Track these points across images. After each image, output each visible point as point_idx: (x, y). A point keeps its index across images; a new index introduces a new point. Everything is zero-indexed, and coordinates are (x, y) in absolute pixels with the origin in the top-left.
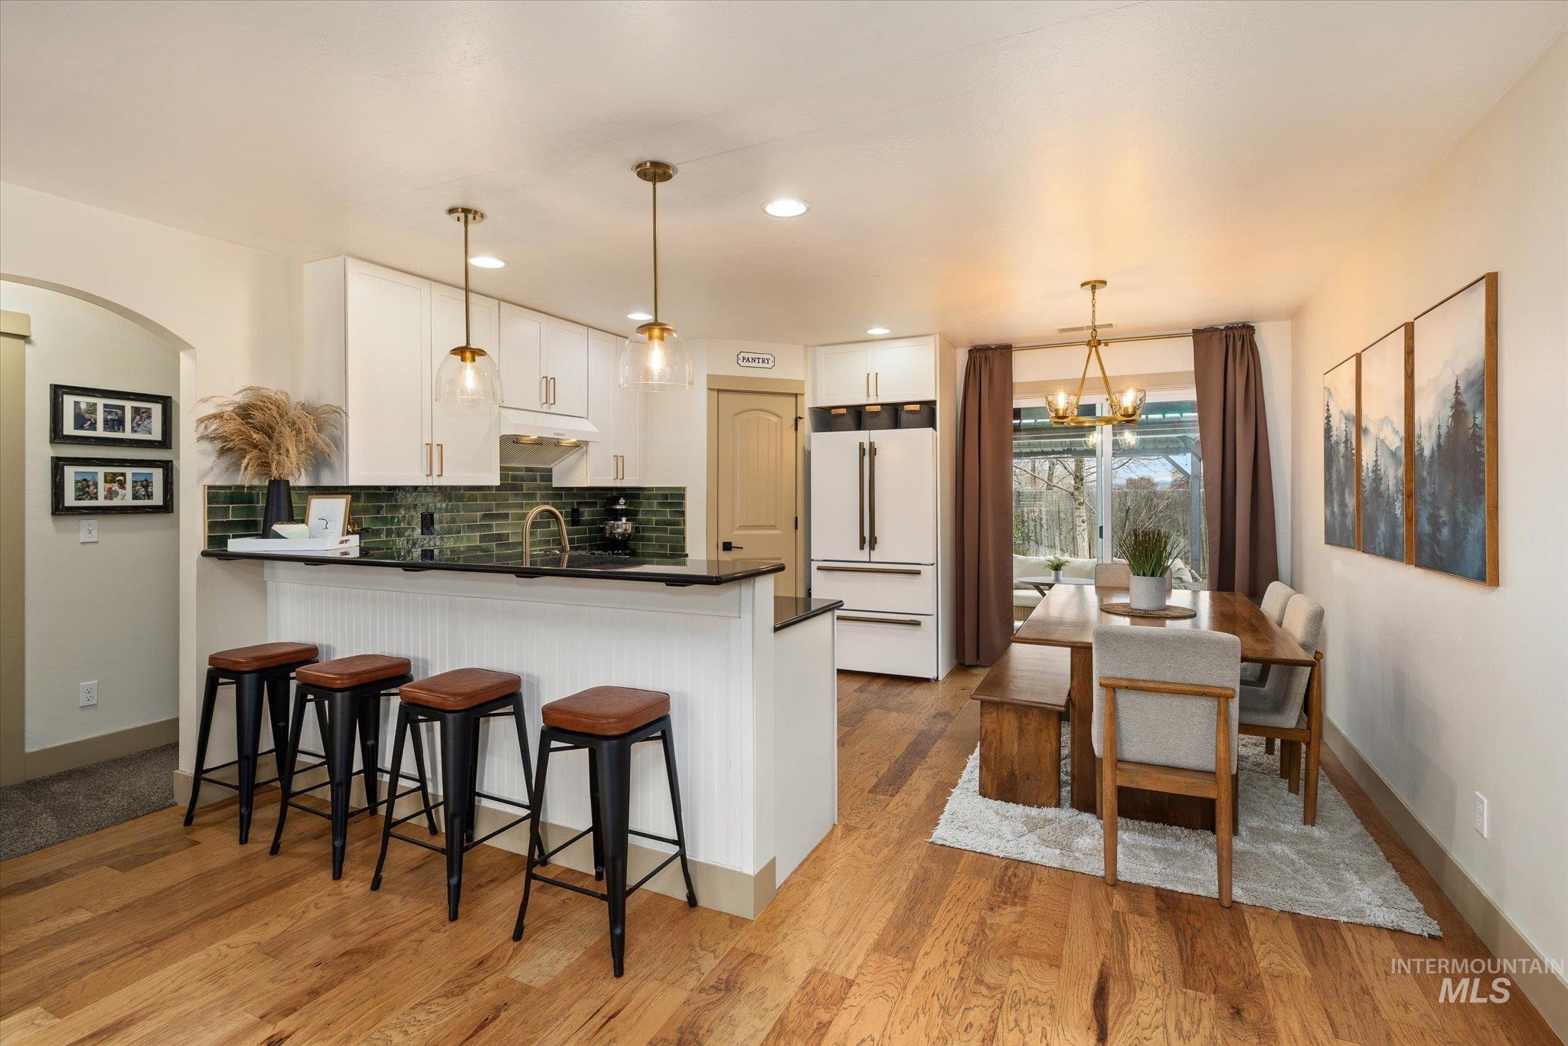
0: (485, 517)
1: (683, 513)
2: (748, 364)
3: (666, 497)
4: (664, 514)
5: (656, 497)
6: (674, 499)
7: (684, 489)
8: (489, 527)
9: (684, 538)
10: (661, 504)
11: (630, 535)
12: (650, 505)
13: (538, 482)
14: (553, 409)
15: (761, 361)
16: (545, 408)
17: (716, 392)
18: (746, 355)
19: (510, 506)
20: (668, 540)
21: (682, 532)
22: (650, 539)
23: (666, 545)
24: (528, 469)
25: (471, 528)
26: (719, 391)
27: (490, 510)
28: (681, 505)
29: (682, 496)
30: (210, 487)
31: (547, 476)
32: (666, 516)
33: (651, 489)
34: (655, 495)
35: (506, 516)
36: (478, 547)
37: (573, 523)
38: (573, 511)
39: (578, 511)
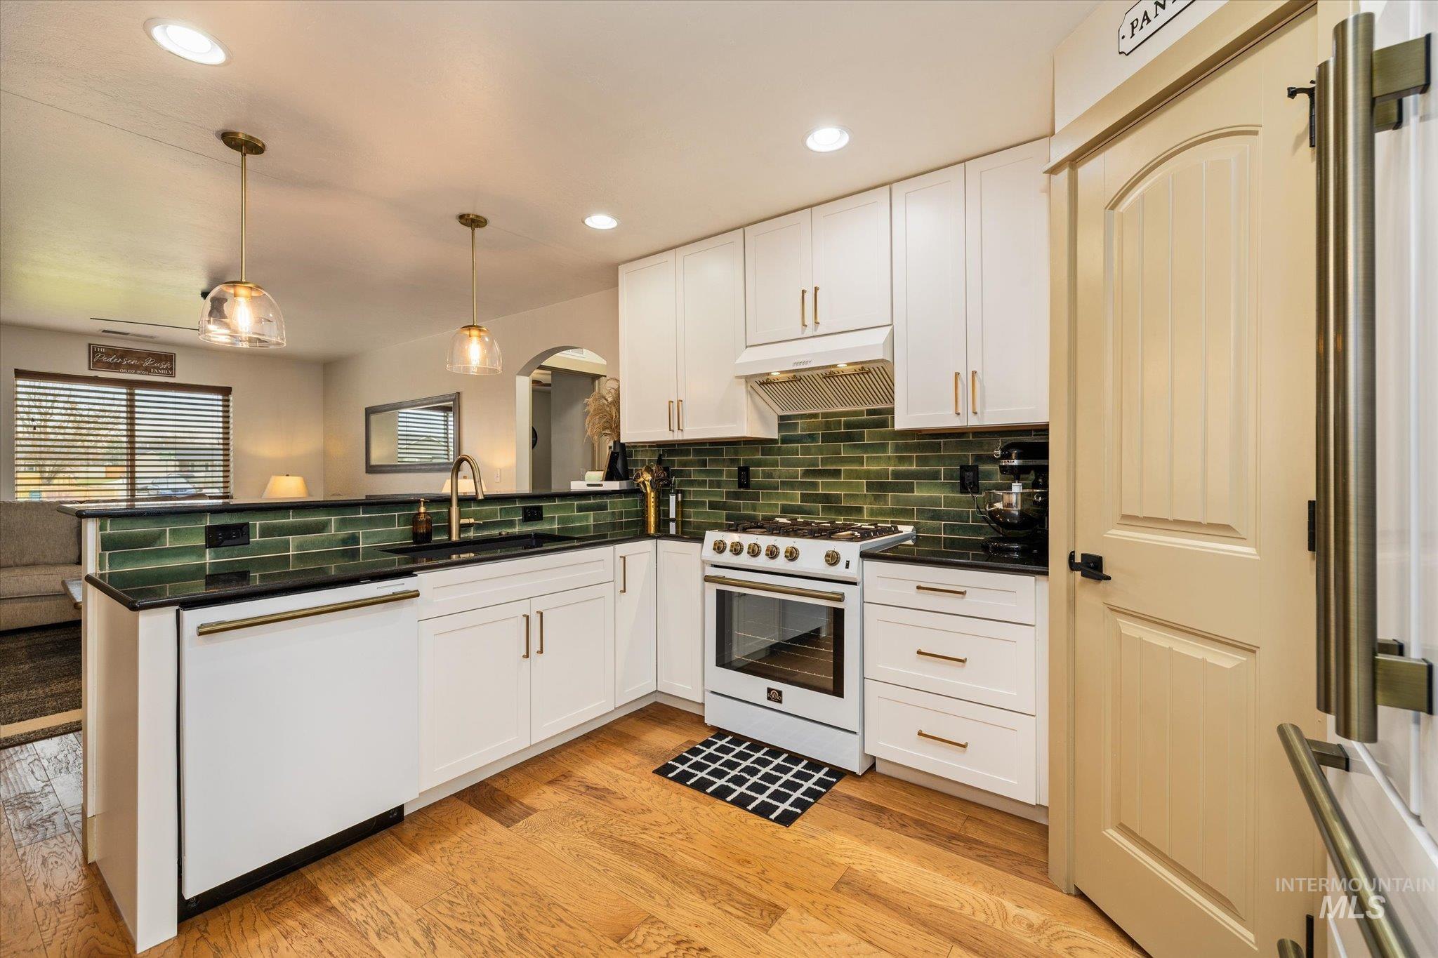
0: (807, 473)
2: (1147, 30)
8: (815, 485)
14: (821, 330)
16: (809, 331)
17: (1065, 173)
19: (844, 461)
24: (870, 412)
25: (792, 485)
26: (1071, 162)
27: (813, 466)
35: (837, 473)
36: (799, 506)
37: (963, 489)
38: (964, 468)
39: (975, 469)
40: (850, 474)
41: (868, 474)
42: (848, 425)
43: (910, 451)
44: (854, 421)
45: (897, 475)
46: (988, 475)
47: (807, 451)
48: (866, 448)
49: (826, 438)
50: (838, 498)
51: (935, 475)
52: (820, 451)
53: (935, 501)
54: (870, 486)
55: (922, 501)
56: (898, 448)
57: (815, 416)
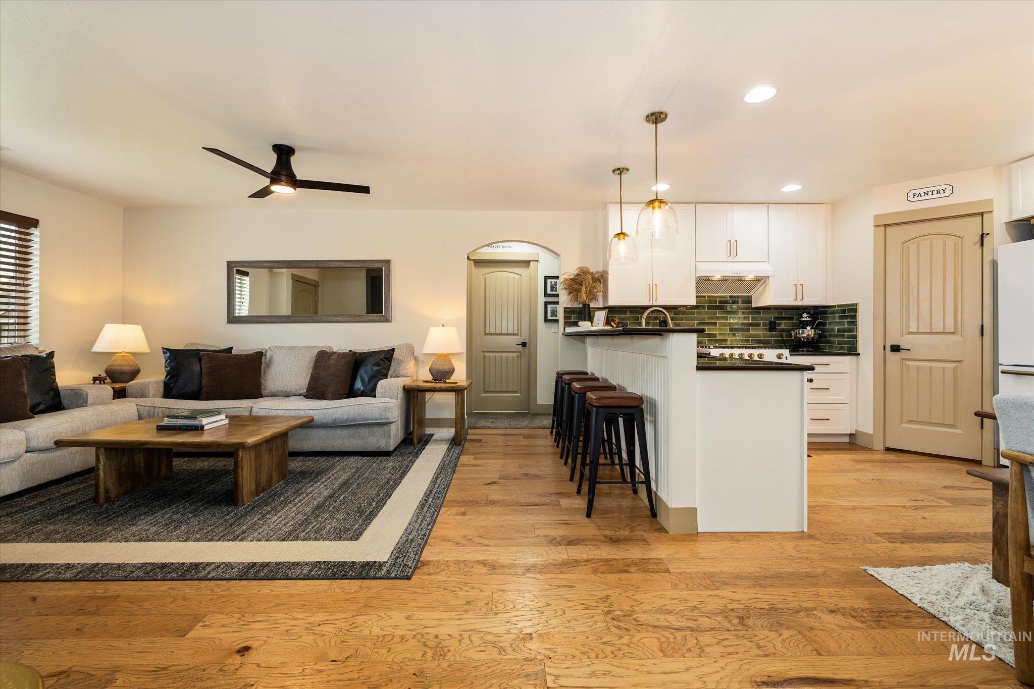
0: (699, 324)
1: (854, 323)
2: (920, 198)
3: (844, 311)
4: (843, 324)
5: (837, 312)
6: (850, 312)
7: (856, 305)
9: (857, 341)
10: (841, 317)
11: (813, 338)
12: (834, 318)
13: (740, 304)
14: (736, 259)
15: (935, 193)
16: (730, 259)
17: (883, 228)
18: (917, 192)
19: (718, 318)
20: (846, 342)
21: (855, 337)
22: (833, 342)
23: (844, 347)
24: (731, 297)
26: (886, 226)
27: (703, 320)
28: (854, 317)
29: (855, 310)
30: (565, 308)
31: (748, 300)
32: (844, 325)
33: (834, 306)
34: (837, 310)
37: (770, 330)
38: (771, 322)
39: (774, 322)
40: (721, 324)
41: (730, 324)
42: (721, 302)
43: (748, 314)
44: (723, 300)
45: (743, 324)
46: (780, 324)
47: (699, 313)
48: (729, 312)
49: (709, 308)
50: (715, 335)
51: (758, 325)
52: (706, 313)
53: (759, 336)
54: (731, 330)
55: (754, 336)
56: (743, 313)
57: (704, 297)
